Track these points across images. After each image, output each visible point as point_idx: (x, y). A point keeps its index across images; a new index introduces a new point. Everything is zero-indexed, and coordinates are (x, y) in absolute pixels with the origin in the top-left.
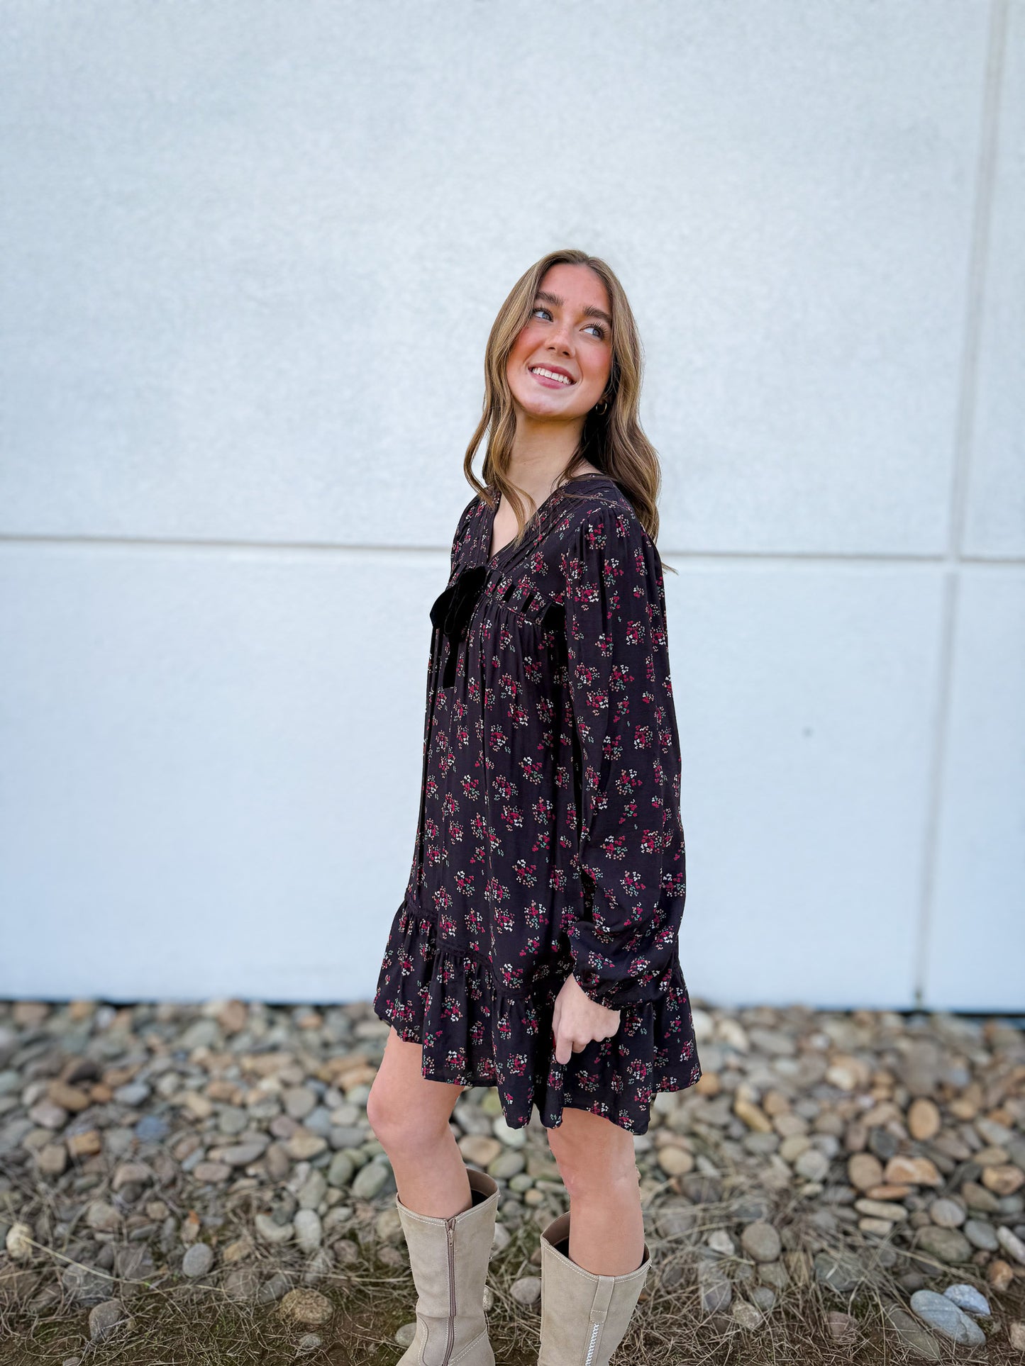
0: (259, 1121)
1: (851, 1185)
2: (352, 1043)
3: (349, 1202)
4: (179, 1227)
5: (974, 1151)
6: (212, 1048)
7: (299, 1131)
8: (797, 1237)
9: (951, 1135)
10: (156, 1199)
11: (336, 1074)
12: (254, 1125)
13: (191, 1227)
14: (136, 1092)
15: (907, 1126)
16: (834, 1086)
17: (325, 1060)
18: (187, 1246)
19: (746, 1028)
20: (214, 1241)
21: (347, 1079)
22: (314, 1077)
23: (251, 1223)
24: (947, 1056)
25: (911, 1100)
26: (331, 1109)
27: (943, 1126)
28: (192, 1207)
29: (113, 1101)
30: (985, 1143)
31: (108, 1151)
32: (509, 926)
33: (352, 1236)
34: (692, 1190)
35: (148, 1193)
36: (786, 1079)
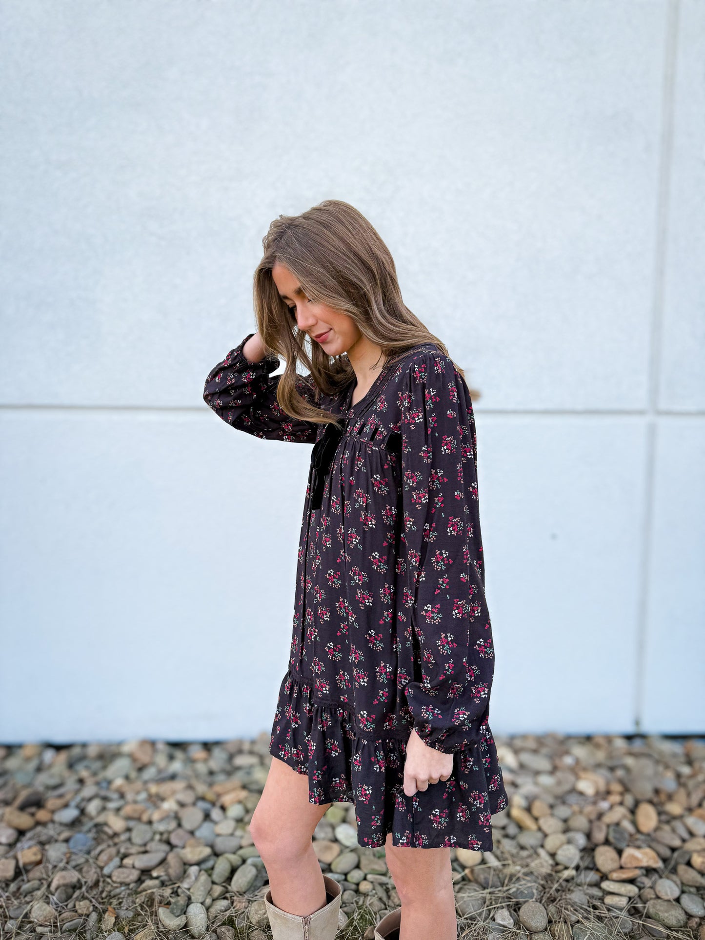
0: (161, 834)
1: (598, 870)
2: (231, 771)
3: (228, 895)
4: (100, 920)
5: (684, 841)
6: (127, 778)
7: (192, 841)
8: (559, 912)
9: (667, 828)
10: (84, 898)
11: (219, 795)
12: (157, 837)
13: (109, 920)
14: (70, 814)
15: (634, 823)
16: (581, 794)
17: (211, 785)
18: (106, 934)
19: (516, 752)
20: (126, 930)
21: (227, 799)
22: (203, 798)
23: (155, 914)
24: (661, 768)
25: (637, 804)
26: (215, 823)
27: (660, 821)
28: (111, 904)
29: (52, 821)
30: (692, 834)
31: (48, 861)
32: (364, 682)
33: (230, 922)
34: (482, 878)
35: (77, 893)
36: (546, 789)
